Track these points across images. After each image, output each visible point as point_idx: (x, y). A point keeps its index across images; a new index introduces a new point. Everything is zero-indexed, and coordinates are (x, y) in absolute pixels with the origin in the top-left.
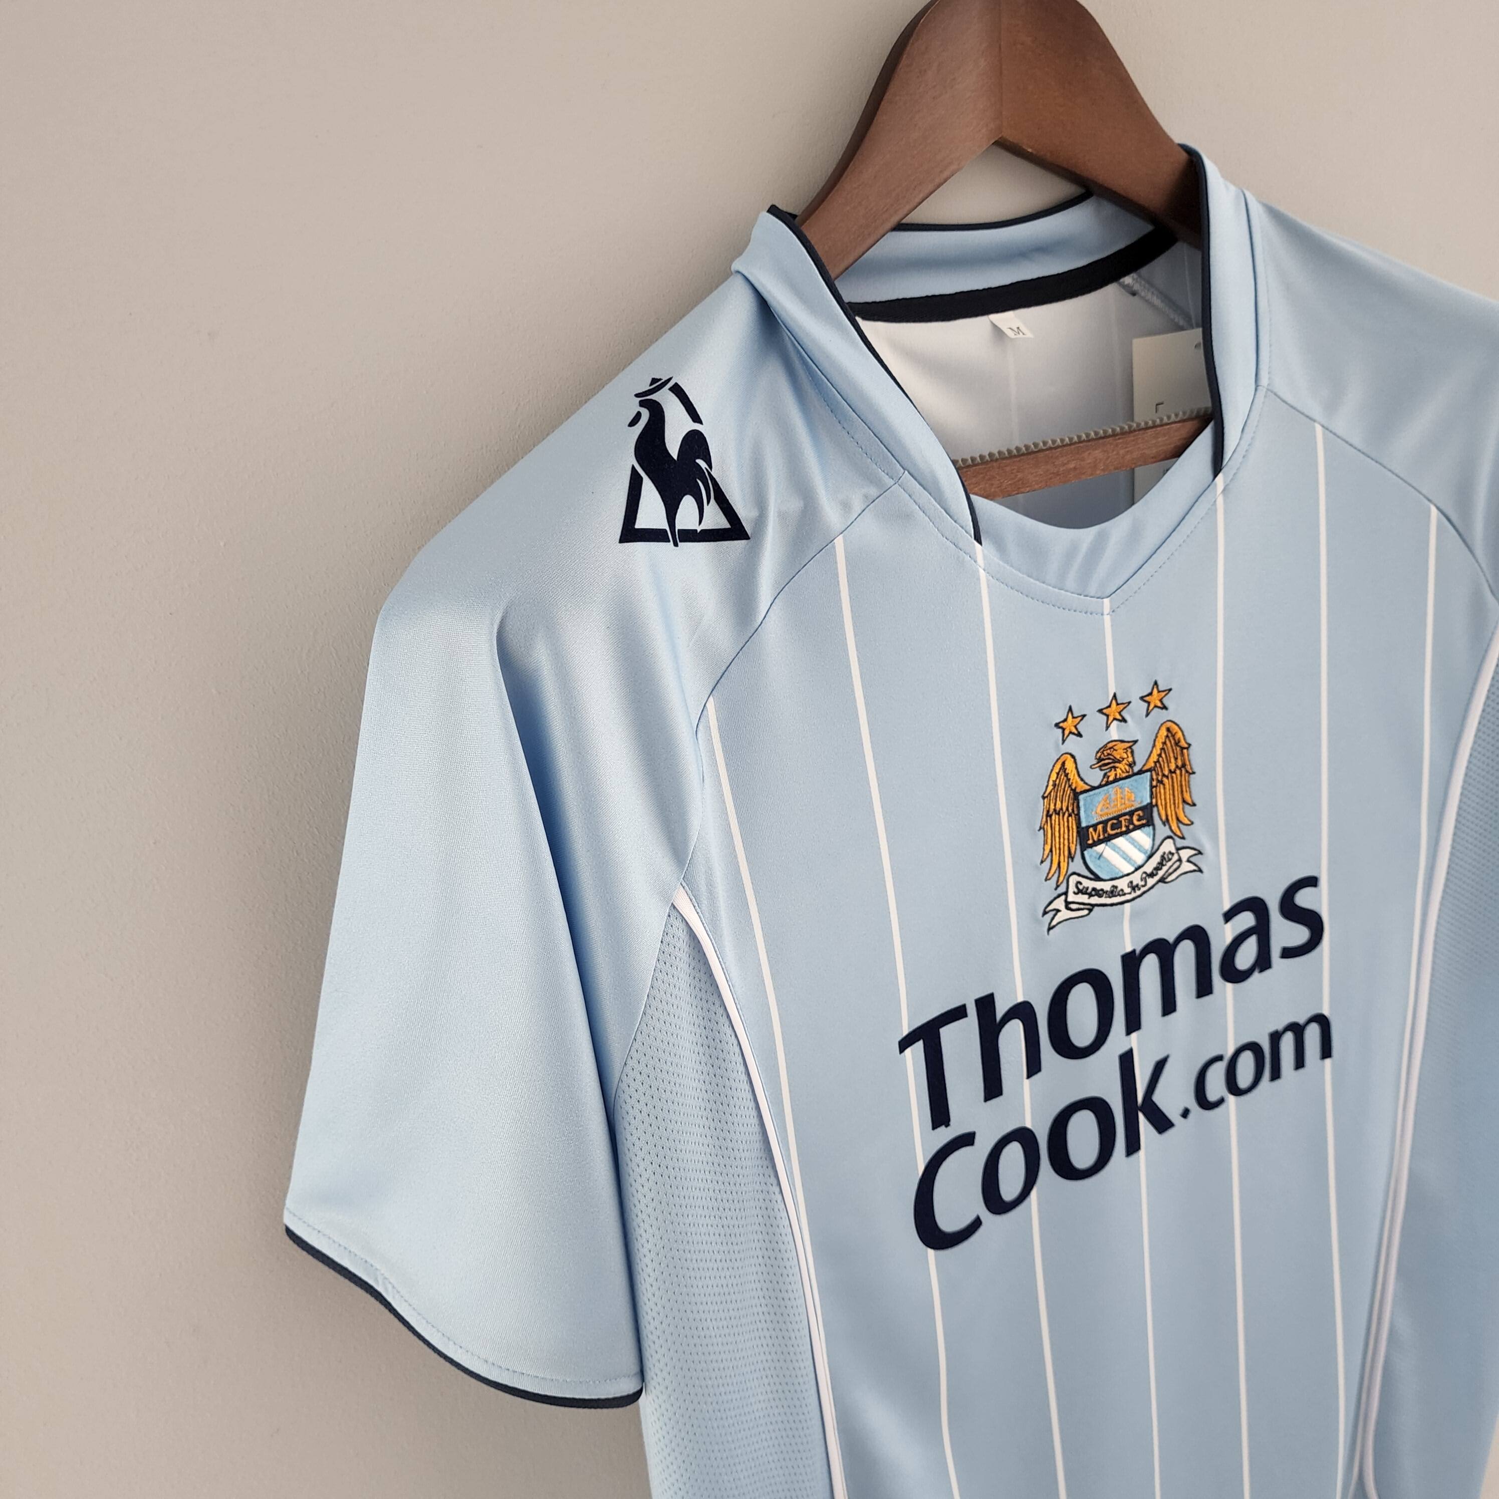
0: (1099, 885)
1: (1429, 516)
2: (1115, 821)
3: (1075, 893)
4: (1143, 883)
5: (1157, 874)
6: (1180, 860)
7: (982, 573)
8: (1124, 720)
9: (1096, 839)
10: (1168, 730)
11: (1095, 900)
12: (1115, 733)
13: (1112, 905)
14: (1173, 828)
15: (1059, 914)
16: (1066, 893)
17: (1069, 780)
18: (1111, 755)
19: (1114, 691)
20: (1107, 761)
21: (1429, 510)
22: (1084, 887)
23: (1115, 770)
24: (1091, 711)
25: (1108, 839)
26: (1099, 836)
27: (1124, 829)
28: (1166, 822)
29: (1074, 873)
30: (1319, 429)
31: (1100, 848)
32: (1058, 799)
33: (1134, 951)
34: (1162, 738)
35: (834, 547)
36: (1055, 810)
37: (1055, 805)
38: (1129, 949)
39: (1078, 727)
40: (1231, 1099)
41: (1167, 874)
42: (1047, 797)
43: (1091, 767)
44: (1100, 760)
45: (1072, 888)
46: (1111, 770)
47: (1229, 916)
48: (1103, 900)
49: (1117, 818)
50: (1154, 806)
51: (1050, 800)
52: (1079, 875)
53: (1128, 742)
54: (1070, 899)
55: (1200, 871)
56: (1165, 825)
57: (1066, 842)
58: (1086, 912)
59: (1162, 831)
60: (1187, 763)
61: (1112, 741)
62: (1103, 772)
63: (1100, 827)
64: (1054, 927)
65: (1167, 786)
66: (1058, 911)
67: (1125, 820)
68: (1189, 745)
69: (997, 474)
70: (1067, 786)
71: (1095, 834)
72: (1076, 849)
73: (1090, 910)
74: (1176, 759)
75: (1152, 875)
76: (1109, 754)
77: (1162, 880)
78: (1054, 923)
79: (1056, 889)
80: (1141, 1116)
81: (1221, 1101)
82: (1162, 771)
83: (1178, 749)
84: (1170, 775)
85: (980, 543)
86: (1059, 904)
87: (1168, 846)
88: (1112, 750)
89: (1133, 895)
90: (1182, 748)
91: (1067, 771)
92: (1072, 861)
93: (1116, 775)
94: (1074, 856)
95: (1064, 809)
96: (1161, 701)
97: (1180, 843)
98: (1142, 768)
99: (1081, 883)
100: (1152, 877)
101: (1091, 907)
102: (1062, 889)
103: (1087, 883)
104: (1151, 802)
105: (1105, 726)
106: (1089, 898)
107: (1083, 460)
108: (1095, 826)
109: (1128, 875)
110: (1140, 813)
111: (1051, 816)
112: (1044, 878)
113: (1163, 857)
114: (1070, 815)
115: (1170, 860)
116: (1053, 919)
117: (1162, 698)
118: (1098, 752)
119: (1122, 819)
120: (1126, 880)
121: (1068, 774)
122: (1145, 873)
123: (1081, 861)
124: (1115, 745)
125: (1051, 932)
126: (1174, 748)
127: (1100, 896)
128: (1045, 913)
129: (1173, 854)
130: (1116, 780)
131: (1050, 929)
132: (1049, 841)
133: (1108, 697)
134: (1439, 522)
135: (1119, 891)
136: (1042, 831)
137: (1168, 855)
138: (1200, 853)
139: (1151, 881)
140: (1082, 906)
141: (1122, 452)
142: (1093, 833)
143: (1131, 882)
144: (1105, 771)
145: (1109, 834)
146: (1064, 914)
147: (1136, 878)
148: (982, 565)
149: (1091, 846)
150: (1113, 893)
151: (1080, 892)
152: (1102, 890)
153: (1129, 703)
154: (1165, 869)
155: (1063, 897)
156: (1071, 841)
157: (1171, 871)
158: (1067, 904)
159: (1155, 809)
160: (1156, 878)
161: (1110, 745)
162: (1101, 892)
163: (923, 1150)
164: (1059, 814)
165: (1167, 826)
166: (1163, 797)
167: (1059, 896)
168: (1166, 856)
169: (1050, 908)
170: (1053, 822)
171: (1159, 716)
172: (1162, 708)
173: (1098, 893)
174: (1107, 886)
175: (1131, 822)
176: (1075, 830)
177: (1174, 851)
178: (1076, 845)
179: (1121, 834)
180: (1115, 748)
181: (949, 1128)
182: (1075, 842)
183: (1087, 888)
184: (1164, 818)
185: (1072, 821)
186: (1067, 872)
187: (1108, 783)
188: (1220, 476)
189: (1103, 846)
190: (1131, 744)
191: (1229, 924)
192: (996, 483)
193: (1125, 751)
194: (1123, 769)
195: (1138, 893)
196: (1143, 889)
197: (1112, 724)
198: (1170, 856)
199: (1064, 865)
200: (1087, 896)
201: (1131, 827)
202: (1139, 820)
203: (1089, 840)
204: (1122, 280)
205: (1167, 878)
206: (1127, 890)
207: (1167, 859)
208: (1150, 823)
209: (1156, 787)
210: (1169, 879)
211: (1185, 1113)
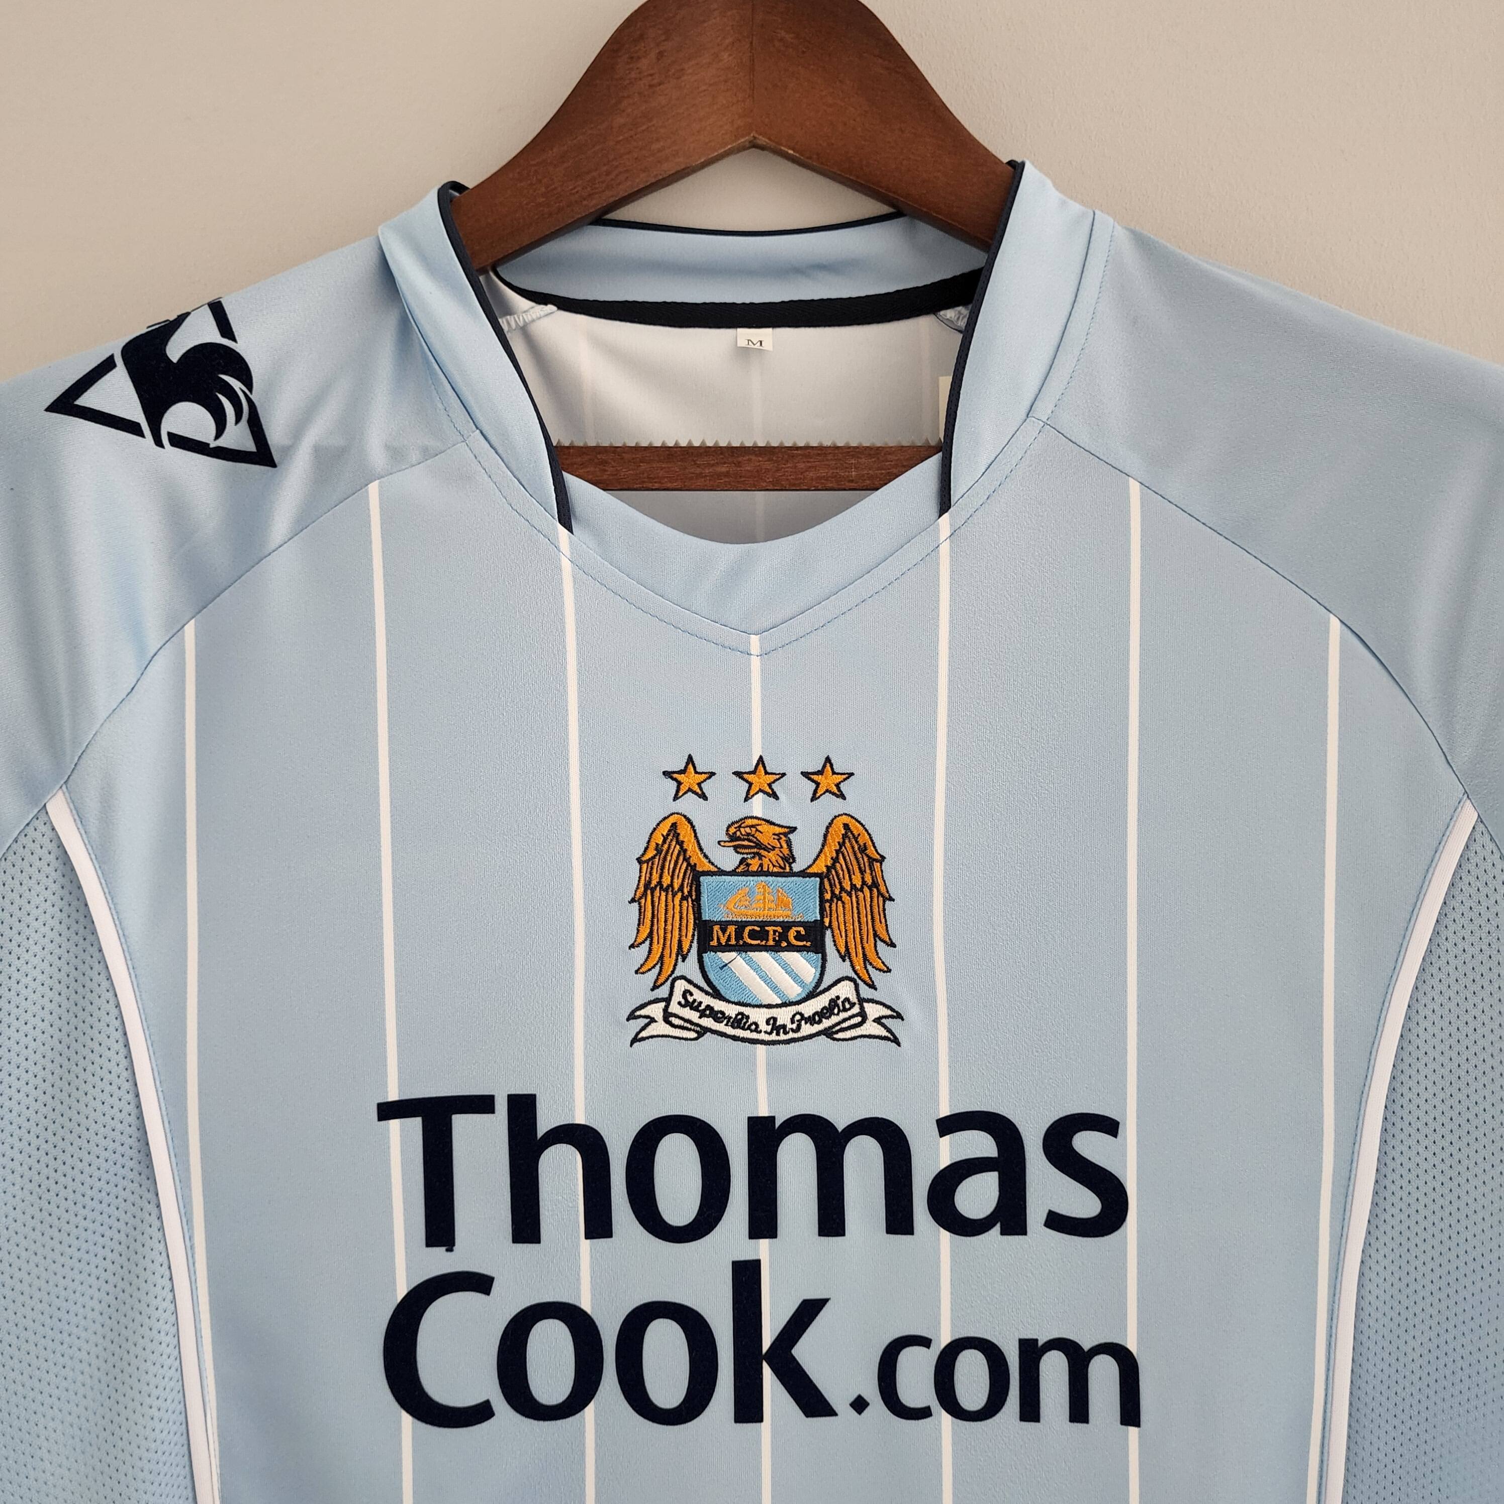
0: (718, 1005)
1: (1327, 631)
2: (758, 929)
3: (679, 1003)
4: (794, 1026)
5: (820, 1022)
6: (863, 1014)
7: (566, 564)
8: (774, 795)
9: (723, 942)
10: (846, 826)
11: (707, 1022)
12: (759, 806)
13: (735, 1038)
14: (857, 968)
15: (653, 1025)
16: (668, 1000)
17: (685, 851)
18: (753, 836)
19: (760, 753)
20: (746, 843)
21: (1327, 624)
22: (695, 1001)
23: (760, 859)
24: (724, 769)
25: (743, 948)
26: (729, 939)
27: (771, 943)
28: (845, 956)
29: (683, 977)
30: (1134, 487)
31: (726, 957)
32: (666, 871)
33: (772, 1119)
34: (838, 837)
35: (367, 492)
36: (660, 883)
37: (661, 877)
38: (763, 1112)
39: (703, 785)
40: (945, 1419)
41: (838, 1028)
42: (647, 861)
43: (719, 842)
44: (733, 838)
45: (677, 997)
46: (753, 857)
47: (948, 1125)
48: (721, 1027)
49: (763, 924)
50: (827, 928)
51: (652, 868)
52: (690, 982)
53: (782, 827)
54: (671, 1010)
55: (896, 1041)
56: (844, 961)
57: (676, 933)
58: (693, 1035)
59: (837, 967)
60: (880, 881)
61: (752, 817)
62: (740, 857)
63: (731, 929)
64: (643, 1039)
65: (848, 906)
66: (653, 1020)
67: (775, 931)
68: (883, 858)
69: (612, 459)
70: (681, 858)
71: (724, 934)
72: (691, 946)
73: (700, 1035)
74: (862, 872)
75: (811, 1020)
76: (748, 834)
77: (828, 1033)
78: (644, 1034)
79: (652, 990)
80: (767, 1370)
81: (924, 1413)
82: (840, 883)
83: (866, 859)
84: (853, 892)
85: (570, 529)
86: (656, 1011)
87: (845, 990)
88: (754, 829)
89: (774, 1037)
90: (872, 860)
91: (681, 838)
92: (683, 961)
93: (761, 865)
94: (687, 954)
95: (676, 887)
96: (838, 786)
97: (865, 992)
98: (807, 869)
99: (691, 994)
100: (812, 1025)
101: (702, 1031)
102: (663, 992)
103: (698, 996)
104: (822, 921)
105: (744, 795)
106: (700, 1017)
107: (739, 464)
108: (724, 926)
109: (769, 1006)
110: (801, 929)
111: (653, 890)
112: (636, 968)
113: (834, 1002)
114: (684, 898)
115: (845, 1010)
116: (643, 1029)
117: (840, 783)
118: (729, 826)
119: (770, 929)
120: (766, 1013)
121: (683, 842)
122: (801, 1015)
123: (697, 966)
124: (758, 825)
125: (636, 1045)
126: (859, 855)
127: (717, 1020)
128: (632, 1016)
129: (853, 1005)
130: (760, 873)
131: (635, 1040)
132: (648, 922)
133: (751, 760)
134: (1343, 643)
135: (751, 1024)
136: (636, 905)
137: (843, 1002)
138: (899, 1016)
139: (807, 1029)
140: (689, 1026)
141: (801, 466)
142: (720, 933)
143: (775, 1019)
144: (745, 856)
145: (745, 942)
146: (661, 1027)
147: (784, 1016)
148: (568, 554)
149: (715, 949)
150: (739, 1021)
151: (687, 1004)
152: (722, 1013)
153: (784, 775)
154: (834, 1019)
155: (663, 1004)
156: (684, 934)
157: (844, 1025)
158: (667, 1016)
159: (828, 933)
160: (817, 1028)
161: (750, 822)
162: (719, 1015)
163: (408, 1268)
164: (666, 890)
165: (848, 962)
166: (841, 919)
167: (657, 1001)
168: (840, 1002)
169: (642, 1012)
170: (656, 899)
171: (830, 805)
172: (837, 796)
173: (718, 1016)
174: (731, 1010)
175: (784, 936)
176: (691, 921)
177: (854, 999)
178: (692, 942)
179: (766, 948)
180: (759, 828)
181: (449, 1253)
182: (690, 937)
183: (700, 1003)
184: (843, 950)
185: (688, 905)
186: (673, 972)
187: (746, 873)
188: (946, 515)
189: (733, 954)
190: (786, 830)
191: (947, 1137)
192: (610, 469)
193: (776, 837)
194: (774, 859)
195: (783, 1037)
196: (791, 1035)
197: (756, 797)
198: (847, 1006)
199: (669, 963)
200: (698, 1014)
201: (784, 944)
202: (796, 938)
203: (713, 940)
204: (942, 313)
205: (837, 1032)
206: (763, 1027)
207: (841, 1008)
208: (818, 948)
209: (831, 901)
210: (840, 1035)
211: (860, 1405)
